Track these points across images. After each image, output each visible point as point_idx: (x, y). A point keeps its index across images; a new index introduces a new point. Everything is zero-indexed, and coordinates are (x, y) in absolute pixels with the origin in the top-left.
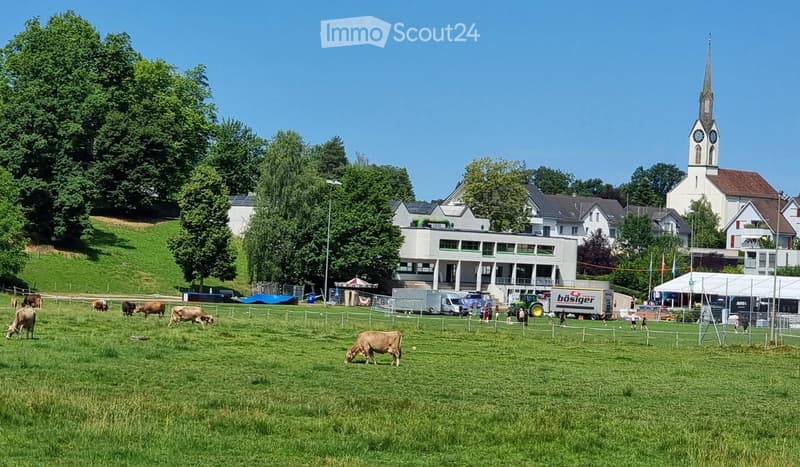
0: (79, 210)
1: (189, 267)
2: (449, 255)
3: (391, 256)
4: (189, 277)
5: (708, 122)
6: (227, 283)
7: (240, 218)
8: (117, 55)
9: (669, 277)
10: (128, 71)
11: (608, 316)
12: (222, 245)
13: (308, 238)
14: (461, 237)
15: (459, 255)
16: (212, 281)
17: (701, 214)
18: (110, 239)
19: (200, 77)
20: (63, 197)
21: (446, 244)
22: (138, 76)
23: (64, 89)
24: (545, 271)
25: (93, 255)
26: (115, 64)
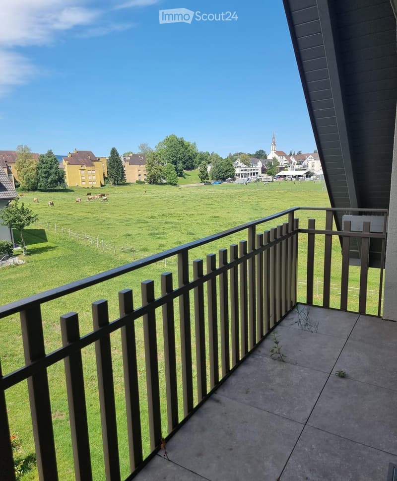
0: (182, 170)
1: (202, 179)
2: (242, 172)
3: (234, 174)
4: (202, 180)
5: (274, 143)
6: (208, 181)
7: (209, 168)
8: (182, 141)
9: (278, 173)
10: (184, 144)
11: (272, 181)
12: (207, 174)
13: (220, 172)
14: (244, 169)
15: (244, 172)
16: (205, 180)
17: (274, 159)
18: (186, 174)
19: (195, 144)
20: (179, 168)
21: (242, 170)
22: (185, 144)
23: (176, 149)
24: (257, 173)
25: (185, 178)
26: (182, 143)
